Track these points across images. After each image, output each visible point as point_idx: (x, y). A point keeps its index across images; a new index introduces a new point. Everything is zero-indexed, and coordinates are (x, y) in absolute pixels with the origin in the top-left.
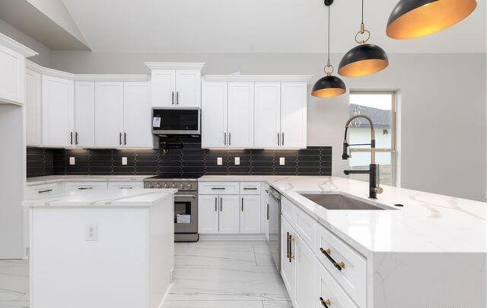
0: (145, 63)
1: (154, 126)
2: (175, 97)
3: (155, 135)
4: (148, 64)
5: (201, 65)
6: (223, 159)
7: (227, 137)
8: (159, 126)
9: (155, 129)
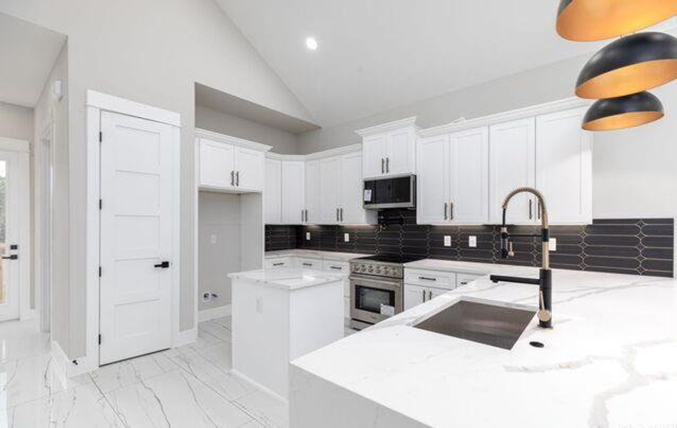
0: (356, 131)
1: (365, 200)
2: (385, 163)
3: (368, 210)
4: (359, 132)
5: (414, 119)
6: (452, 239)
7: (448, 208)
8: (370, 200)
9: (366, 203)
